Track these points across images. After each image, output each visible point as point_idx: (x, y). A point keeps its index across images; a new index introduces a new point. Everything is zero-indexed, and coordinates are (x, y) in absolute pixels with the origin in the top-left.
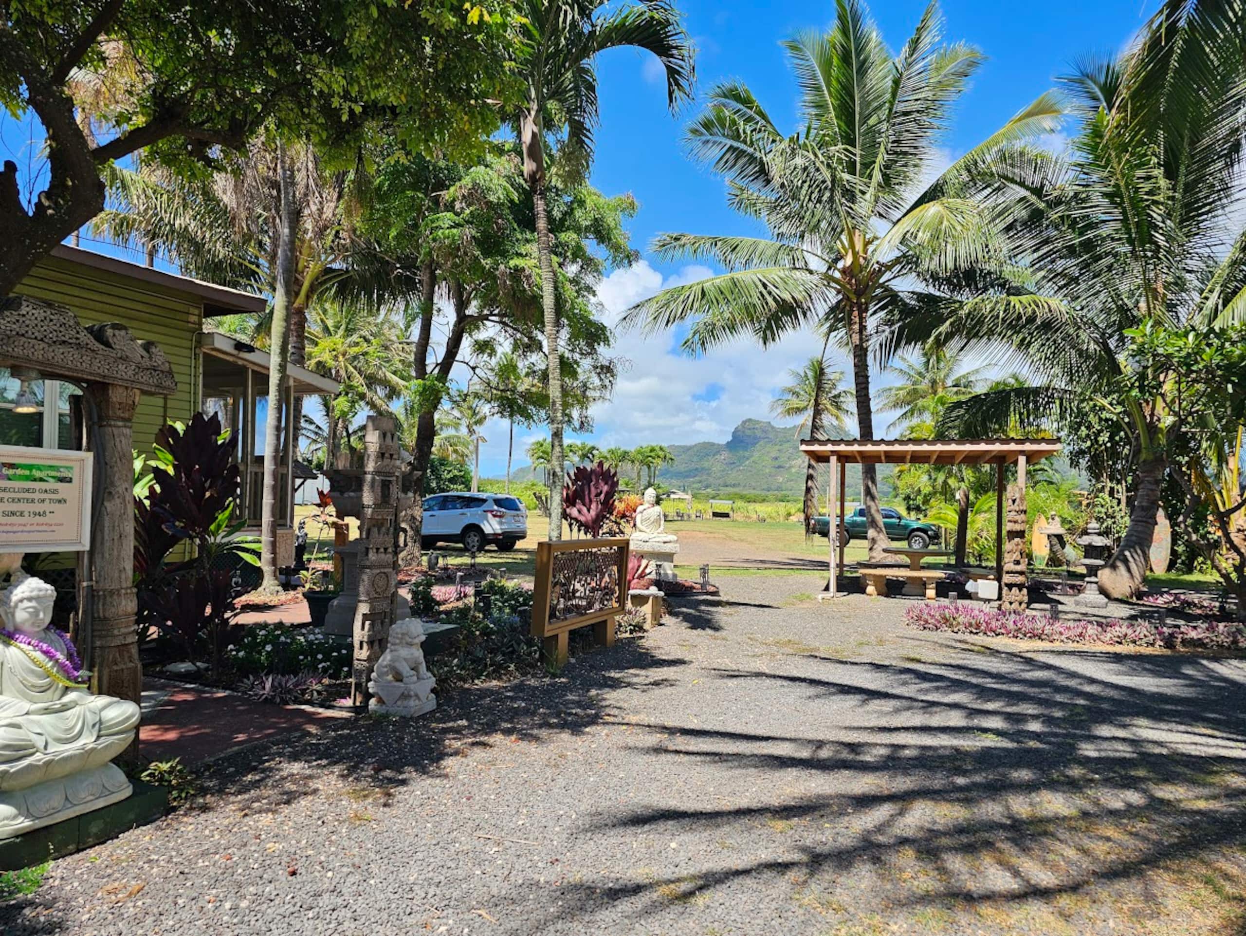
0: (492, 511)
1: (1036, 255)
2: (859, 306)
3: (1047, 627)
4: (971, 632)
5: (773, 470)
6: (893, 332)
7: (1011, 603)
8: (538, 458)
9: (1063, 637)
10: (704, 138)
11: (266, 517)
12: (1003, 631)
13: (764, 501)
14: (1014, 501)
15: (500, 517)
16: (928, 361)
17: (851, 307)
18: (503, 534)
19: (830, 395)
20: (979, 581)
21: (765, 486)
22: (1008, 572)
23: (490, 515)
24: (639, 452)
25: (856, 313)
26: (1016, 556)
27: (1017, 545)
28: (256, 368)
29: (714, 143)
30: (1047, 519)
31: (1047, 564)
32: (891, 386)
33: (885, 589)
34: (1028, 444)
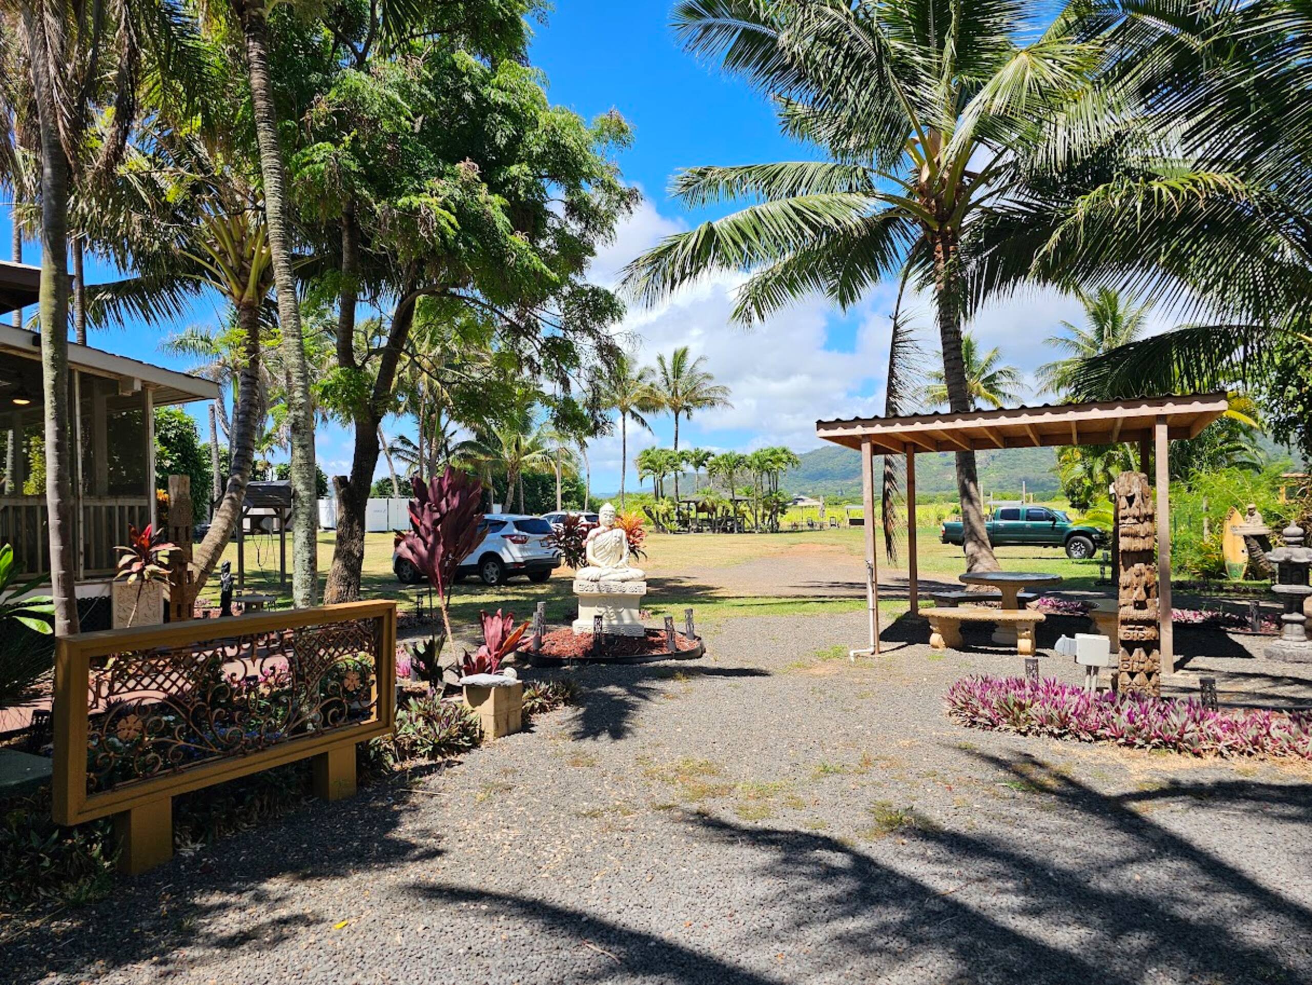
0: (511, 536)
1: (1193, 122)
2: (944, 236)
3: (1191, 726)
4: (1051, 734)
5: (941, 468)
6: (981, 264)
7: (1132, 675)
8: (645, 468)
9: (1220, 746)
10: (704, 21)
11: (56, 570)
12: (1107, 732)
13: (931, 502)
14: (1130, 500)
15: (523, 542)
16: (1102, 328)
17: (933, 239)
18: (525, 563)
19: (983, 377)
20: (1079, 636)
21: (933, 486)
22: (1124, 622)
23: (508, 540)
24: (756, 456)
25: (939, 247)
26: (1138, 594)
27: (1140, 574)
28: (86, 370)
29: (721, 27)
30: (1244, 514)
31: (1246, 577)
32: (1057, 361)
33: (958, 638)
34: (1170, 405)
